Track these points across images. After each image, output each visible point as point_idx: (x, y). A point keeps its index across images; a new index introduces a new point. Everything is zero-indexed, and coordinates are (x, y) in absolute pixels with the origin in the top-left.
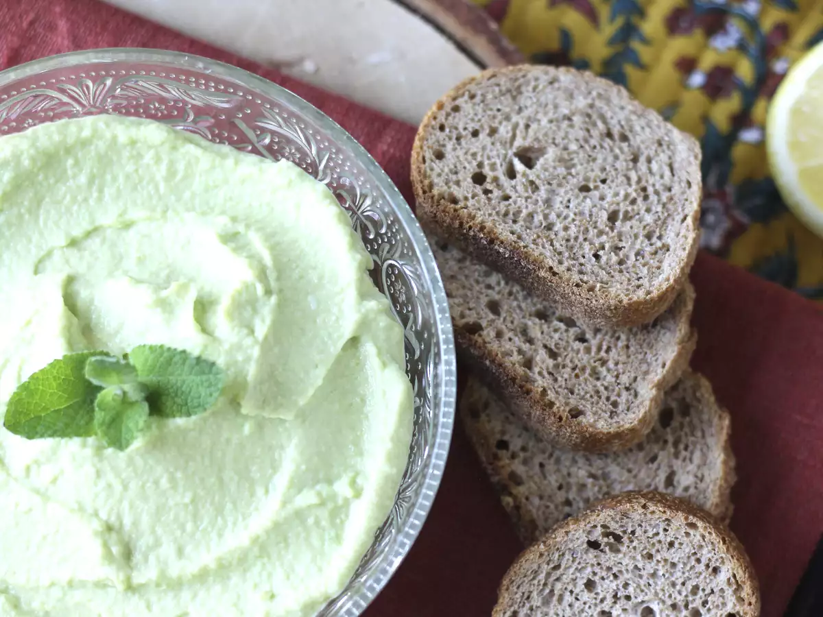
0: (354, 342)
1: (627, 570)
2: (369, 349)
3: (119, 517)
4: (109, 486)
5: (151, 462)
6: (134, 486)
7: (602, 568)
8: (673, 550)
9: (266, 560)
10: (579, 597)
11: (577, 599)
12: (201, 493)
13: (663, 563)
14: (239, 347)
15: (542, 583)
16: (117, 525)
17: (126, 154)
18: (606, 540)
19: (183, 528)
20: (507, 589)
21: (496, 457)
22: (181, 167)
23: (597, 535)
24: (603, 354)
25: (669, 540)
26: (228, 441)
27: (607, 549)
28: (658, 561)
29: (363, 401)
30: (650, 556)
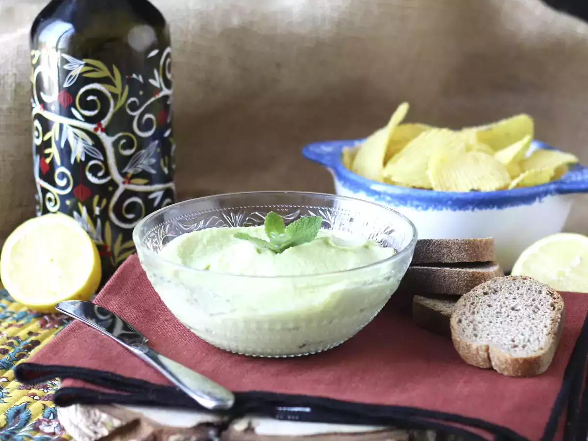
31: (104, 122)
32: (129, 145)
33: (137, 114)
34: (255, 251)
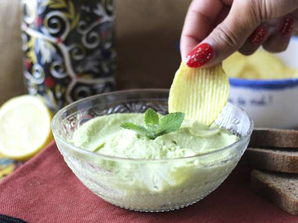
31: (63, 37)
32: (79, 53)
33: (85, 33)
34: (136, 136)
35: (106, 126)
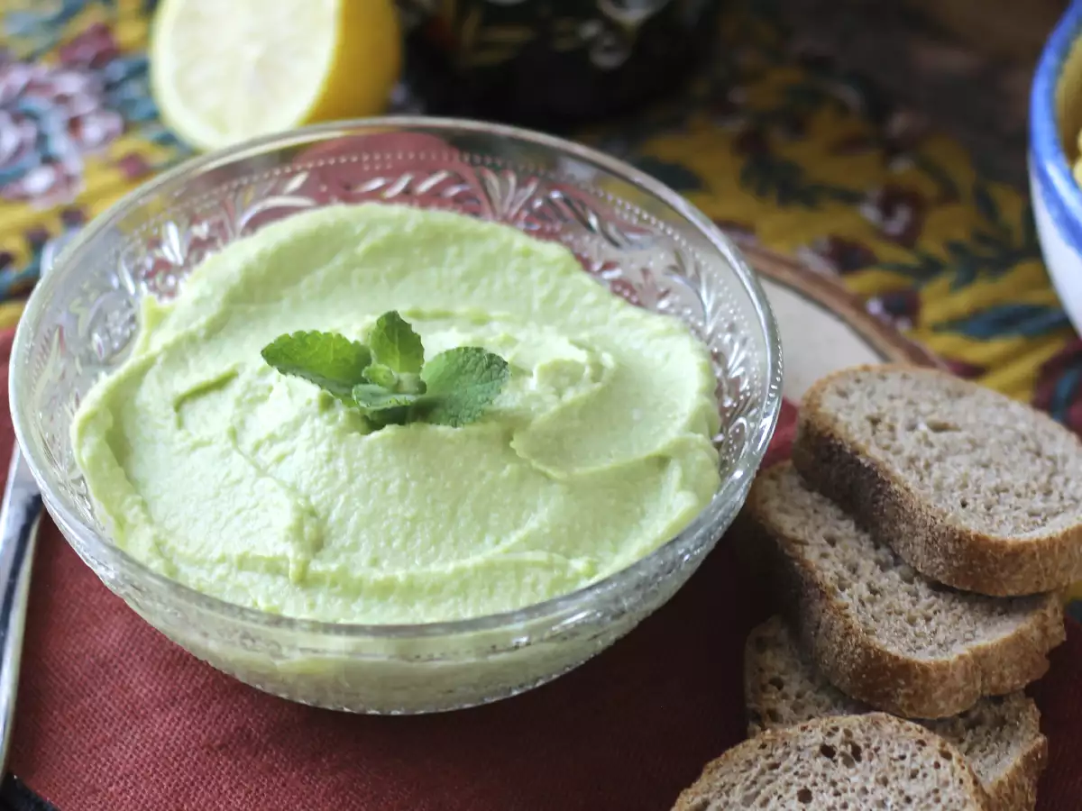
0: (662, 462)
1: (853, 790)
2: (675, 474)
3: (328, 512)
4: (336, 474)
5: (391, 459)
6: (361, 480)
7: (825, 780)
8: (913, 781)
9: (459, 599)
10: (786, 805)
11: (783, 806)
12: (427, 514)
13: (896, 793)
14: (538, 398)
15: (752, 778)
16: (322, 515)
17: (515, 263)
18: (842, 748)
19: (389, 542)
20: (710, 773)
21: (764, 688)
22: (565, 294)
23: (835, 741)
24: (930, 612)
25: (914, 766)
26: (482, 475)
27: (840, 760)
28: (892, 789)
29: (643, 514)
30: (885, 782)
35: (340, 260)
